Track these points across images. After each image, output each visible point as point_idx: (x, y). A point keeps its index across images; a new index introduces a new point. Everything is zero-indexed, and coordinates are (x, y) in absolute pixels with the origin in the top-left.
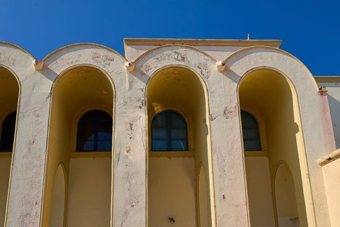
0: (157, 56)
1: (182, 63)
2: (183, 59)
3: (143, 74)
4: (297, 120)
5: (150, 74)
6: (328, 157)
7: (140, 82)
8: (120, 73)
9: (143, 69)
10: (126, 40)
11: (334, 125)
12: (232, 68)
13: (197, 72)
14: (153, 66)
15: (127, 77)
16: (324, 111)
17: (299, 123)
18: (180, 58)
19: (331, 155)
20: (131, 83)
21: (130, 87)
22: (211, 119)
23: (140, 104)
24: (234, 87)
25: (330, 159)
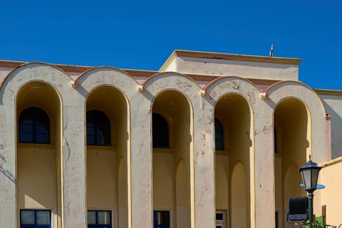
0: (221, 85)
1: (237, 91)
2: (238, 87)
3: (211, 98)
4: (309, 138)
5: (216, 99)
6: (325, 163)
7: (209, 104)
8: (196, 97)
9: (211, 95)
10: (177, 52)
11: (332, 133)
12: (270, 97)
13: (247, 98)
14: (218, 93)
15: (201, 100)
16: (327, 132)
17: (310, 141)
18: (236, 87)
19: (328, 163)
20: (204, 105)
21: (203, 108)
22: (255, 134)
23: (209, 121)
24: (272, 111)
25: (326, 165)
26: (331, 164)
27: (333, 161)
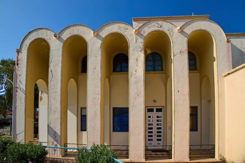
0: (148, 26)
1: (160, 29)
2: (161, 26)
3: (142, 35)
4: (215, 55)
6: (228, 73)
7: (140, 39)
8: (131, 35)
9: (142, 33)
10: (133, 19)
12: (185, 30)
13: (168, 33)
14: (146, 31)
15: (134, 36)
16: (229, 51)
17: (216, 57)
18: (159, 26)
19: (230, 72)
20: (136, 39)
21: (136, 42)
22: (174, 56)
23: (141, 50)
24: (185, 40)
25: (229, 74)
26: (232, 73)
27: (234, 69)
